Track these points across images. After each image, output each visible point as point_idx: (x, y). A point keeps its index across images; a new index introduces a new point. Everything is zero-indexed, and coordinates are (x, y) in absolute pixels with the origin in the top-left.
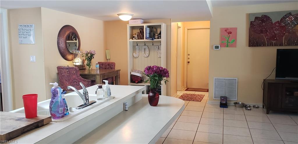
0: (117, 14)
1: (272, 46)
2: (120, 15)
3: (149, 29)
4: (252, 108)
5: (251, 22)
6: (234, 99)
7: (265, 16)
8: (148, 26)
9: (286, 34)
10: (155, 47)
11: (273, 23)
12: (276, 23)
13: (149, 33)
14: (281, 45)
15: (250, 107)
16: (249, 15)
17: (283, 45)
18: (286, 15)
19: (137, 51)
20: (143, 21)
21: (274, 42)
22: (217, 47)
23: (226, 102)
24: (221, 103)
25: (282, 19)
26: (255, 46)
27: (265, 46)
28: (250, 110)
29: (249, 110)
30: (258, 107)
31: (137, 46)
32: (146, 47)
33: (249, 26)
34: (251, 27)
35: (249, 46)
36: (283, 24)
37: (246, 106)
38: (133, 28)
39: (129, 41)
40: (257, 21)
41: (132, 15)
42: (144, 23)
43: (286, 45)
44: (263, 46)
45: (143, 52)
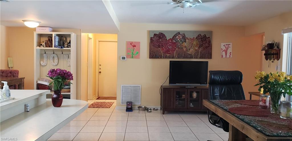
0: (23, 20)
1: (167, 58)
2: (25, 21)
3: (58, 38)
4: (152, 110)
5: (151, 38)
6: (138, 104)
7: (161, 33)
8: (57, 34)
9: (177, 49)
10: (65, 56)
11: (167, 40)
12: (169, 40)
13: (58, 42)
14: (173, 58)
15: (151, 109)
16: (150, 32)
17: (174, 58)
18: (176, 34)
19: (45, 60)
20: (51, 29)
21: (168, 55)
22: (123, 58)
23: (132, 107)
24: (127, 107)
25: (173, 37)
26: (155, 58)
27: (162, 58)
28: (151, 112)
29: (149, 112)
30: (157, 110)
31: (44, 54)
32: (55, 55)
33: (149, 41)
34: (151, 42)
35: (150, 58)
36: (174, 41)
37: (148, 109)
38: (40, 36)
39: (36, 48)
40: (155, 37)
41: (39, 23)
42: (53, 31)
43: (177, 58)
44: (160, 58)
45: (51, 60)
